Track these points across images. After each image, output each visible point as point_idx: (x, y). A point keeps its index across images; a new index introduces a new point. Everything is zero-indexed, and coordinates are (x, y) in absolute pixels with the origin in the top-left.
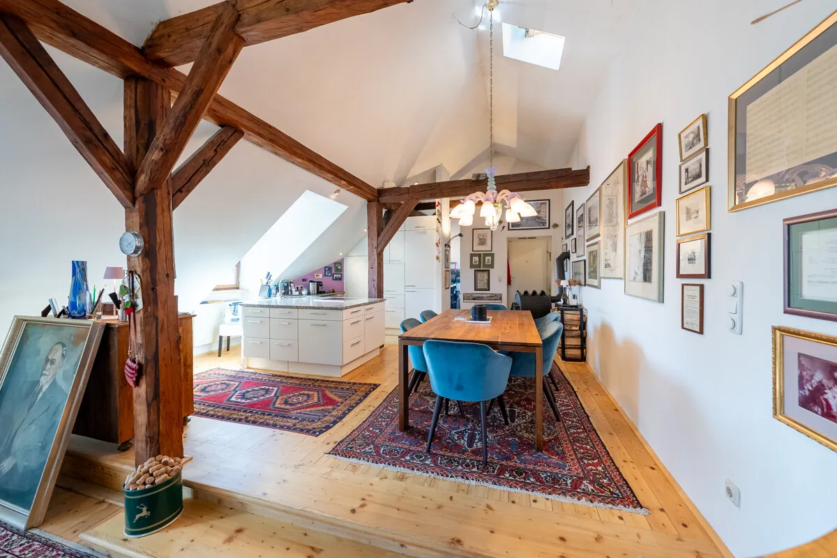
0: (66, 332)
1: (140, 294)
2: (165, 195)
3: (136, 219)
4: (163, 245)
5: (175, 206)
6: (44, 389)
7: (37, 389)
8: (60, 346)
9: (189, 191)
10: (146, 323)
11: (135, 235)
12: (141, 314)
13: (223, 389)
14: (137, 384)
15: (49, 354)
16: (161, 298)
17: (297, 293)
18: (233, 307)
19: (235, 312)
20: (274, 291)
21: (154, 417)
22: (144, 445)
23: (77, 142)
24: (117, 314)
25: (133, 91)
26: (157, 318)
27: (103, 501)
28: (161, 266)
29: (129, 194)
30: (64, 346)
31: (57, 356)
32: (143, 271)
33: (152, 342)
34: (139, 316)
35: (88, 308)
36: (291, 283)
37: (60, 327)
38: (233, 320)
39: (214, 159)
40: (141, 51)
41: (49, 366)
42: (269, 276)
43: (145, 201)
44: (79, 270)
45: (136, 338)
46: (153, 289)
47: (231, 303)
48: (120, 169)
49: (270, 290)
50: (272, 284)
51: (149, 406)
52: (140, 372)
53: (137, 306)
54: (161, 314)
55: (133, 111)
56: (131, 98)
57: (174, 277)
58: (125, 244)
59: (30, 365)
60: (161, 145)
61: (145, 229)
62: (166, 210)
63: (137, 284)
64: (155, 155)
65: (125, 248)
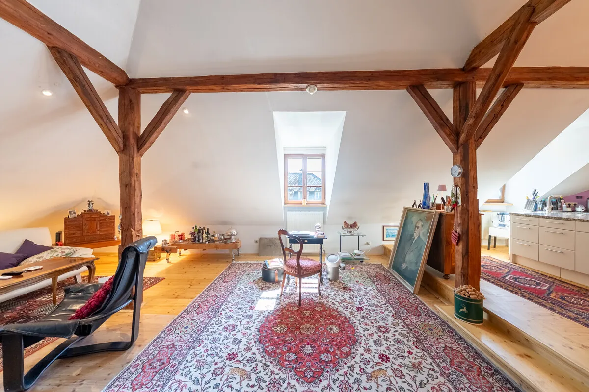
0: (423, 215)
1: (460, 197)
2: (473, 141)
3: (459, 158)
4: (472, 170)
5: (478, 147)
6: (415, 239)
7: (413, 238)
8: (420, 221)
9: (485, 137)
10: (462, 213)
11: (459, 166)
12: (461, 207)
13: (497, 270)
14: (457, 244)
15: (416, 224)
16: (471, 200)
17: (570, 209)
18: (500, 216)
19: (502, 220)
20: (540, 206)
21: (465, 265)
22: (460, 277)
23: (436, 127)
24: (443, 208)
25: (458, 92)
26: (468, 211)
27: (438, 299)
28: (471, 181)
29: (456, 146)
30: (422, 221)
31: (420, 225)
32: (462, 185)
33: (465, 223)
34: (460, 209)
35: (431, 205)
36: (561, 199)
37: (420, 212)
38: (500, 225)
39: (502, 111)
40: (463, 69)
41: (417, 229)
42: (535, 193)
43: (464, 148)
44: (426, 186)
45: (458, 220)
46: (467, 195)
47: (498, 213)
48: (453, 134)
49: (536, 205)
50: (538, 199)
51: (463, 258)
52: (459, 238)
53: (458, 203)
54: (470, 208)
55: (458, 102)
56: (457, 96)
57: (477, 188)
58: (453, 171)
59: (410, 228)
60: (474, 115)
61: (463, 162)
62: (474, 151)
63: (459, 192)
64: (470, 121)
65: (453, 174)
